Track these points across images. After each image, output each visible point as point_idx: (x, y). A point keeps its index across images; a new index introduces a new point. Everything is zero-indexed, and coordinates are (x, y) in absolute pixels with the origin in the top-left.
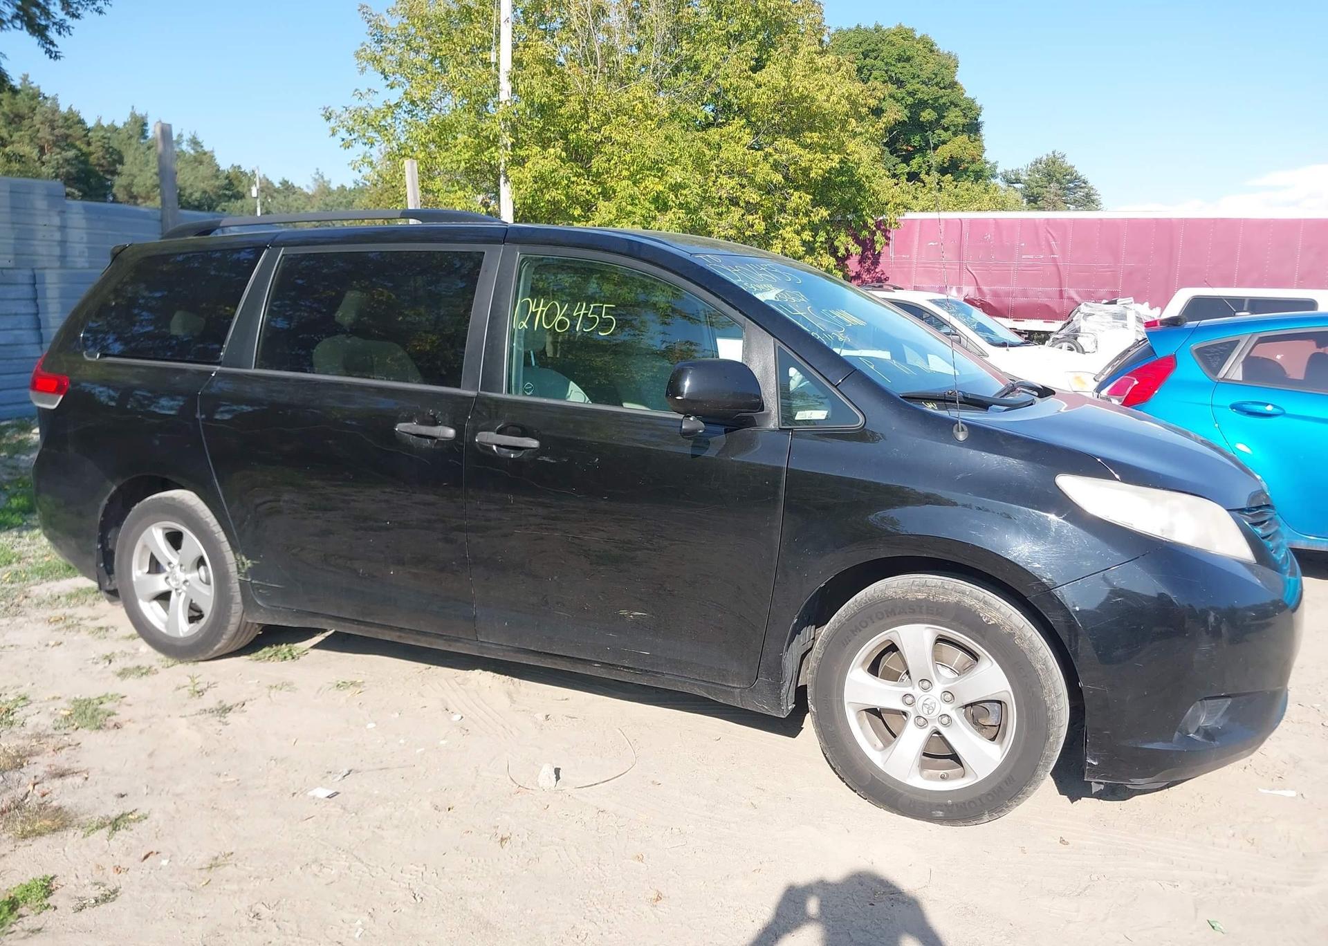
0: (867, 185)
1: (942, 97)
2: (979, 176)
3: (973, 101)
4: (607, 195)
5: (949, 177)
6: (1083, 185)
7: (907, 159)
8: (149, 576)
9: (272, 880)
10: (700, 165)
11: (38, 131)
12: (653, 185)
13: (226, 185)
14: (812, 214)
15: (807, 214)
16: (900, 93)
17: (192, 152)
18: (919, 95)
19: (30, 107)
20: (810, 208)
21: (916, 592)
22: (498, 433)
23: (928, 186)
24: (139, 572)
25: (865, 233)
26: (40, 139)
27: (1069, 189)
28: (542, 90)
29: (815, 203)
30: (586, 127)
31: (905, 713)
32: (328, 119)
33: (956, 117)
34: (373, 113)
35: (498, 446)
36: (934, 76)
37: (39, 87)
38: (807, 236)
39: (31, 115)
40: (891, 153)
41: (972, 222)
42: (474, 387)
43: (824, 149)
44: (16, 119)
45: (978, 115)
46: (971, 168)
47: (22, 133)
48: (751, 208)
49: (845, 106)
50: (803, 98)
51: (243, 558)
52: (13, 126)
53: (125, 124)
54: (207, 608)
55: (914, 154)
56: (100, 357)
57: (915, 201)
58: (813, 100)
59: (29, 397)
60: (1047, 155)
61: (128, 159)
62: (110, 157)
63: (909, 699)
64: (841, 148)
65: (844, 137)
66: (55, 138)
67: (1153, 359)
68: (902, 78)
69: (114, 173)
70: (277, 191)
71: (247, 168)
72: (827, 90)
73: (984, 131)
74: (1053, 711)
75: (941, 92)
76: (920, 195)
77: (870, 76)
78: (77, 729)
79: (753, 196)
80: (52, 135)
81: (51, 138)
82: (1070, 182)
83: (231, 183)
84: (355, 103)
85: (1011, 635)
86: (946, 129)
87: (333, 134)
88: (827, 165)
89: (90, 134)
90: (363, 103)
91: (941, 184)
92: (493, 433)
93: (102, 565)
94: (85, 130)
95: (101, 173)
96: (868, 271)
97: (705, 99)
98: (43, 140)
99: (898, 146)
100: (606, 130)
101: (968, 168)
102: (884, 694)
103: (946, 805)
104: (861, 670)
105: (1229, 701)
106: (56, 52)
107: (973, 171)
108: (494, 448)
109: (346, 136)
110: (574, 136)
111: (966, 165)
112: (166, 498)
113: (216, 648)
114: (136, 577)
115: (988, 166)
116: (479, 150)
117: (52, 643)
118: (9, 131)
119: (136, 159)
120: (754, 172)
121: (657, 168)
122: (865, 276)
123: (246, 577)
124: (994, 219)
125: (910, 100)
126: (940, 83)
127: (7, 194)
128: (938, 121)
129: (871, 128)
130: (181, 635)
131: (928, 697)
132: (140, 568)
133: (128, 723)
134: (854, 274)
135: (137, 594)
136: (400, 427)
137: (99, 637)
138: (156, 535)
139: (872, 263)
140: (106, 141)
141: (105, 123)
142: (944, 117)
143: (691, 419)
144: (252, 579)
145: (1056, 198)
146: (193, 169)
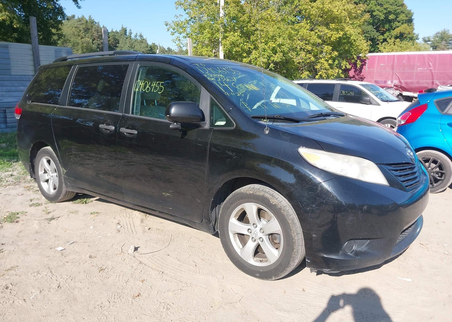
0: (354, 43)
1: (398, 10)
2: (411, 39)
3: (410, 11)
4: (256, 48)
5: (398, 40)
7: (383, 34)
8: (44, 174)
9: (20, 276)
10: (290, 37)
11: (93, 34)
12: (272, 44)
13: (150, 49)
14: (332, 54)
15: (330, 54)
16: (381, 9)
17: (140, 39)
18: (389, 9)
19: (91, 26)
20: (331, 52)
21: (250, 191)
22: (126, 128)
23: (390, 44)
24: (41, 172)
25: (353, 61)
26: (94, 36)
27: (450, 43)
28: (233, 11)
29: (333, 50)
30: (250, 25)
31: (249, 236)
32: (167, 25)
33: (403, 17)
34: (180, 22)
35: (126, 133)
36: (395, 2)
37: (94, 19)
38: (330, 62)
39: (91, 28)
40: (377, 32)
41: (399, 56)
42: (122, 113)
43: (337, 30)
44: (87, 30)
45: (412, 16)
46: (408, 36)
47: (89, 34)
48: (309, 52)
49: (345, 13)
50: (329, 11)
51: (64, 169)
52: (86, 32)
53: (120, 31)
54: (57, 186)
55: (386, 32)
56: (31, 102)
57: (384, 49)
58: (333, 11)
59: (14, 116)
60: (442, 31)
61: (120, 42)
62: (115, 41)
63: (250, 231)
64: (342, 30)
65: (345, 25)
66: (98, 36)
67: (419, 105)
68: (382, 3)
69: (116, 47)
70: (166, 51)
71: (157, 44)
72: (337, 8)
73: (414, 22)
74: (295, 239)
75: (398, 8)
76: (386, 47)
77: (370, 3)
78: (5, 222)
79: (309, 48)
80: (98, 35)
81: (97, 36)
82: (451, 40)
83: (152, 49)
84: (175, 20)
85: (280, 209)
86: (399, 22)
87: (168, 30)
88: (338, 36)
89: (109, 34)
90: (178, 20)
91: (395, 42)
92: (124, 128)
93: (32, 170)
94: (108, 33)
95: (113, 47)
96: (358, 75)
97: (294, 13)
98: (95, 36)
99: (380, 29)
100: (257, 26)
101: (407, 36)
102: (243, 228)
103: (260, 272)
104: (234, 218)
105: (369, 241)
106: (80, 6)
107: (409, 37)
108: (125, 133)
109: (173, 31)
110: (246, 28)
111: (406, 35)
112: (46, 149)
113: (60, 198)
114: (40, 174)
115: (415, 35)
116: (213, 34)
117: (20, 194)
118: (85, 34)
119: (123, 42)
120: (310, 39)
121: (273, 38)
122: (356, 77)
123: (65, 175)
124: (407, 55)
125: (385, 11)
126: (397, 4)
127: (54, 52)
128: (396, 19)
129: (358, 22)
130: (51, 194)
131: (255, 230)
132: (41, 171)
133: (21, 221)
134: (352, 76)
135: (40, 179)
136: (101, 126)
137: (35, 193)
138: (44, 160)
139: (359, 72)
140: (114, 36)
141: (114, 31)
142: (398, 17)
143: (175, 124)
144: (67, 176)
145: (444, 47)
146: (140, 45)
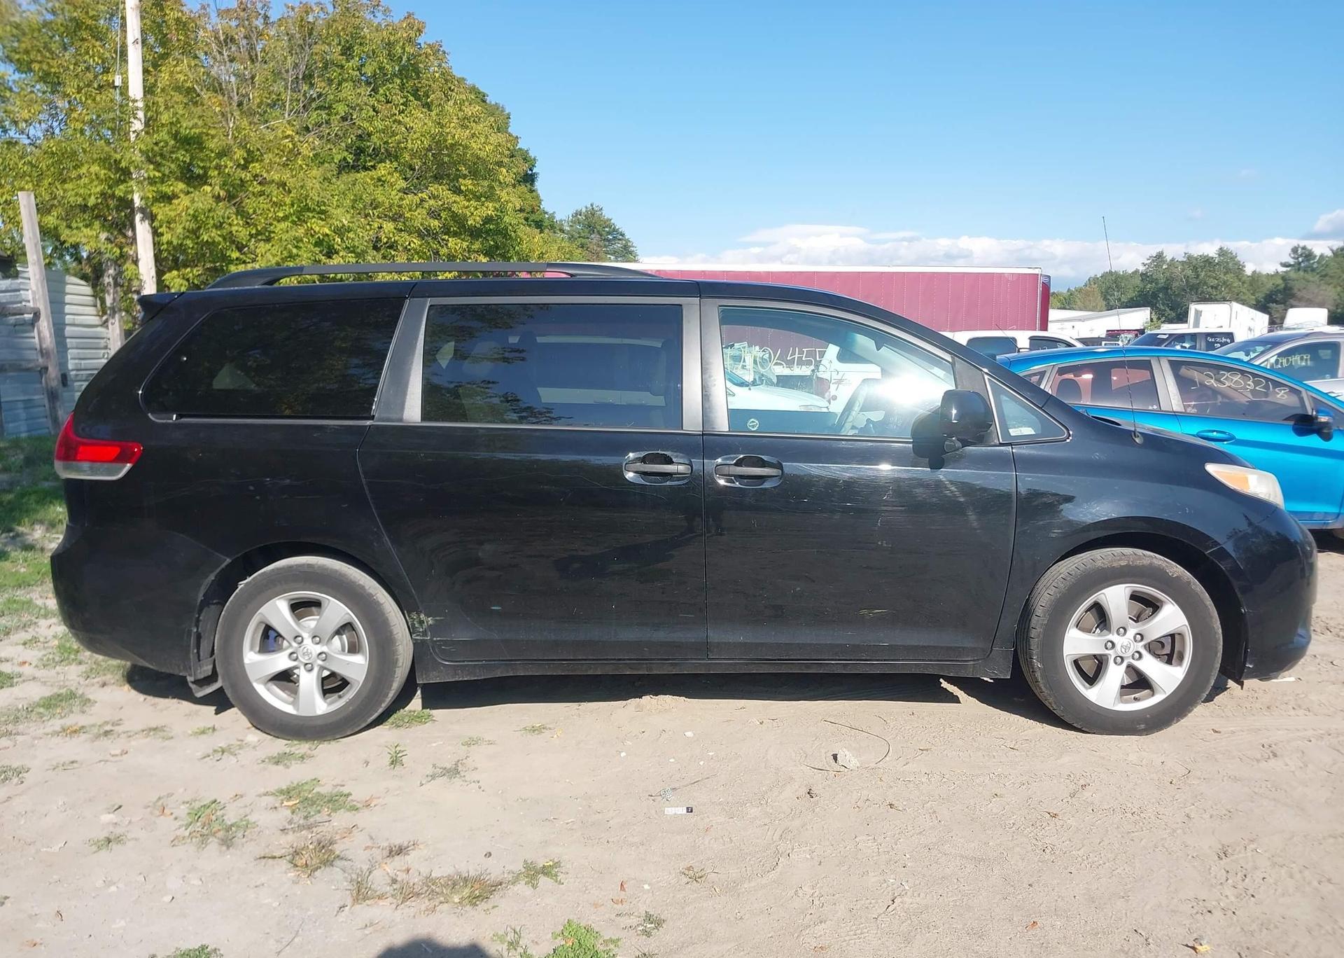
2: (539, 225)
3: (527, 151)
6: (621, 237)
8: (264, 655)
22: (736, 466)
24: (250, 652)
27: (609, 240)
31: (1107, 656)
43: (477, 196)
51: (420, 616)
54: (359, 678)
56: (176, 419)
60: (586, 208)
63: (1110, 645)
82: (609, 233)
85: (1189, 583)
88: (483, 213)
93: (195, 651)
103: (1146, 719)
104: (1075, 629)
114: (250, 659)
120: (412, 217)
121: (320, 210)
123: (424, 636)
130: (313, 713)
131: (1124, 640)
132: (252, 649)
133: (374, 800)
135: (251, 676)
138: (278, 608)
144: (434, 637)
145: (598, 249)
